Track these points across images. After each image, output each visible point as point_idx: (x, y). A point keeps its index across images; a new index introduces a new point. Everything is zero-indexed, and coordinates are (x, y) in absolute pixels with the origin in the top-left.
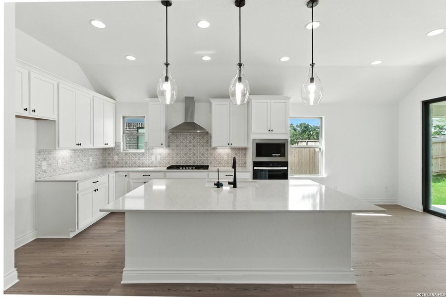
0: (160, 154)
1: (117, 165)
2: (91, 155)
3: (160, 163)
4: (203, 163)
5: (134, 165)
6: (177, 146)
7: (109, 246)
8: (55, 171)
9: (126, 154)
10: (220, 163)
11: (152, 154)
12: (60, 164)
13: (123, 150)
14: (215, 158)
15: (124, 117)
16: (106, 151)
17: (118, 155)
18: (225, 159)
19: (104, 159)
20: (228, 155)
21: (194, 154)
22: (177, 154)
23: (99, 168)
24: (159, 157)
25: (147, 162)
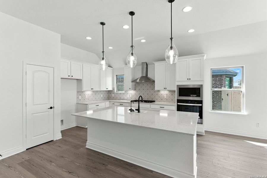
0: (131, 94)
1: (113, 99)
2: (102, 94)
3: (131, 98)
4: (152, 99)
5: (120, 99)
6: (139, 89)
8: (84, 100)
9: (117, 93)
10: (162, 100)
11: (128, 94)
12: (87, 97)
13: (116, 92)
14: (159, 97)
15: (116, 75)
16: (109, 92)
17: (114, 94)
18: (165, 97)
19: (109, 96)
20: (167, 95)
21: (148, 94)
23: (106, 99)
24: (131, 95)
25: (125, 98)
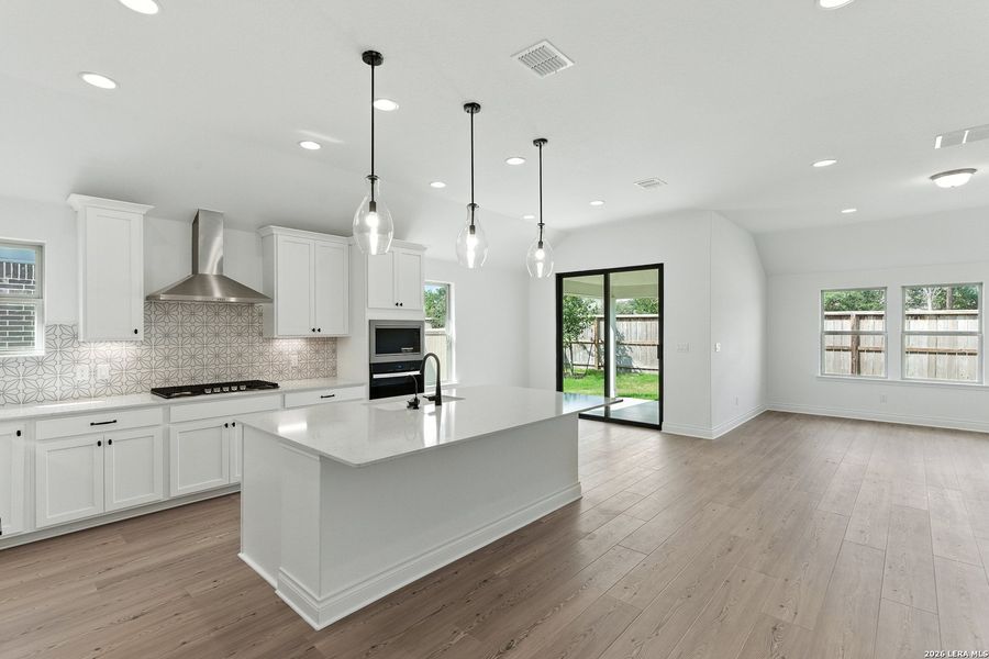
0: (109, 360)
3: (109, 384)
6: (167, 335)
10: (280, 372)
14: (271, 363)
18: (294, 362)
20: (299, 353)
21: (217, 356)
22: (167, 358)
24: (103, 368)
25: (55, 386)
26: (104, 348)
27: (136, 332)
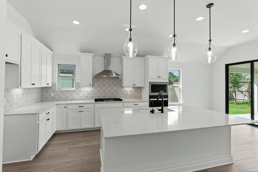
0: (87, 91)
1: (53, 99)
3: (87, 97)
4: (115, 97)
5: (67, 99)
6: (98, 86)
7: (70, 162)
8: (11, 106)
9: (61, 91)
10: (126, 96)
11: (80, 91)
12: (15, 100)
13: (58, 88)
14: (123, 94)
15: (58, 65)
16: (43, 89)
17: (54, 92)
18: (129, 94)
19: (42, 95)
20: (131, 91)
21: (110, 91)
22: (98, 91)
23: (39, 102)
24: (86, 93)
25: (77, 97)
26: (86, 88)
27: (90, 84)
